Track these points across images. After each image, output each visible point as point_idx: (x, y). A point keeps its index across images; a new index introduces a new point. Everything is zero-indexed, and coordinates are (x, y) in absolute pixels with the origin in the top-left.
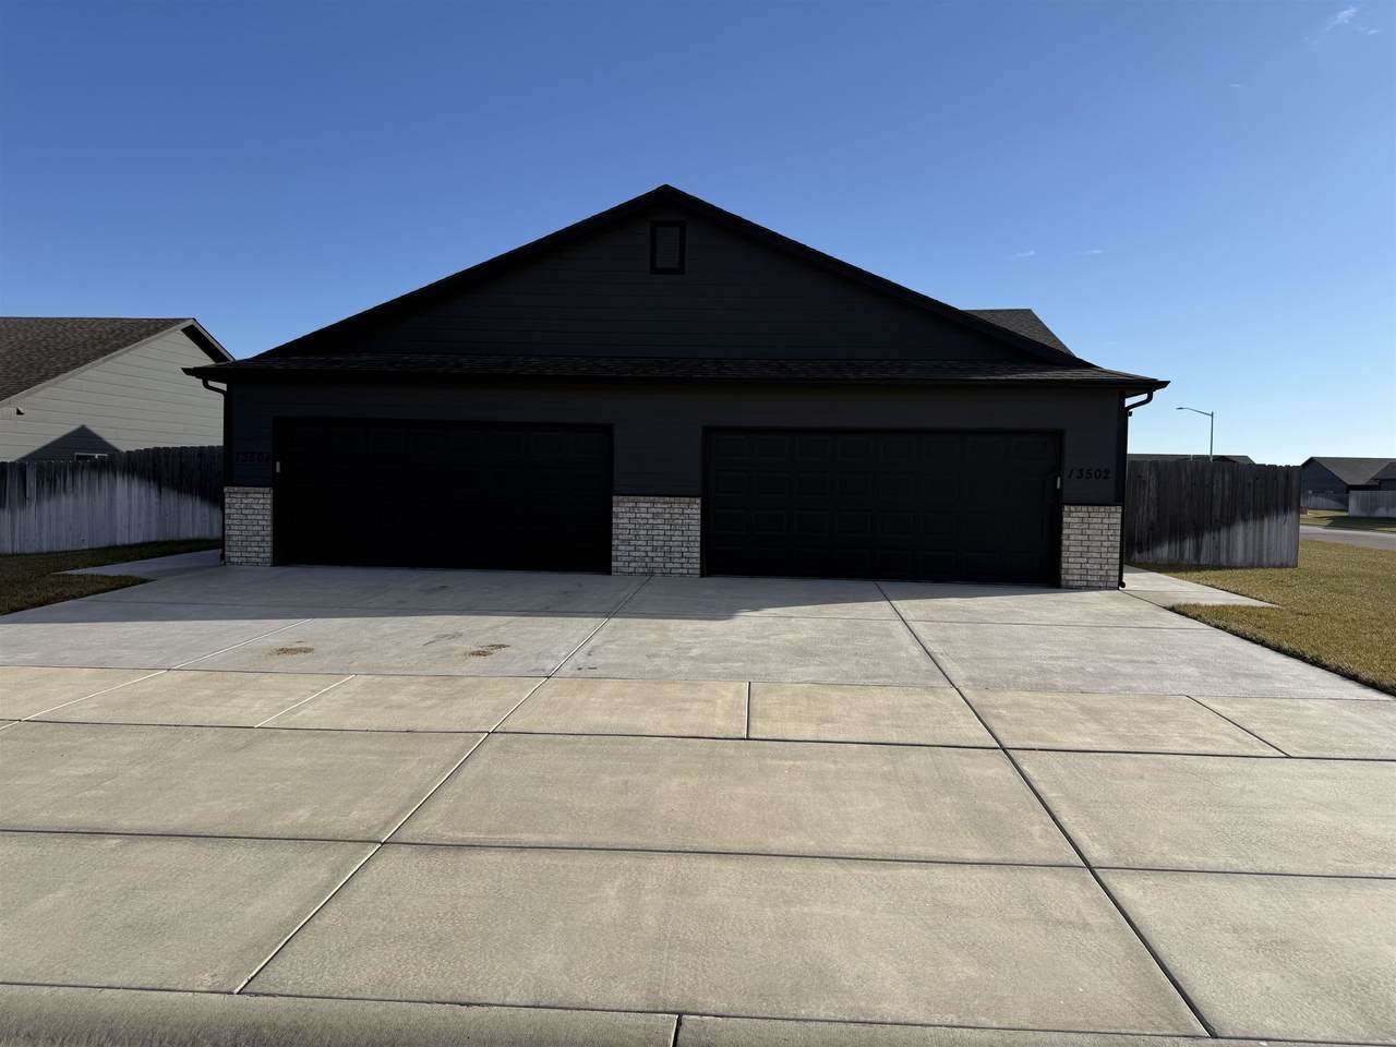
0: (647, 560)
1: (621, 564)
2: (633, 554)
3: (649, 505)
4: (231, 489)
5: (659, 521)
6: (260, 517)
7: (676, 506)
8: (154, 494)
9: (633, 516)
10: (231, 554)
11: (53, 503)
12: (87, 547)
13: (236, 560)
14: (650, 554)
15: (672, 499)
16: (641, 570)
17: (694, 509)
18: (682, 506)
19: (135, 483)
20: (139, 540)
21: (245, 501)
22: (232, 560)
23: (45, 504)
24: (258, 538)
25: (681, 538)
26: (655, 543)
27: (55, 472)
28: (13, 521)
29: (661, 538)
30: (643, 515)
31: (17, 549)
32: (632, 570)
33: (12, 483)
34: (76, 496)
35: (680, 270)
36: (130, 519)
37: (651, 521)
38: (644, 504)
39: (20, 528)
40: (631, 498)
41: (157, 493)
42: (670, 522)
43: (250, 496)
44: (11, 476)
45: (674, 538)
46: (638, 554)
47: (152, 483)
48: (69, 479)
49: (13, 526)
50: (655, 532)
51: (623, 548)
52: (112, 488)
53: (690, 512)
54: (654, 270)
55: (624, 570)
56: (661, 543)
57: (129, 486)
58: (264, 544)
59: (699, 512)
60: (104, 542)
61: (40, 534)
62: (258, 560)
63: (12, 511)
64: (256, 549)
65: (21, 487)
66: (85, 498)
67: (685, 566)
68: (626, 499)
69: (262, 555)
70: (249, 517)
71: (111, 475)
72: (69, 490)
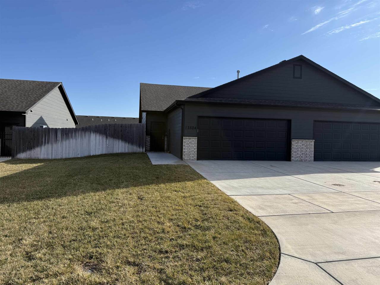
0: (301, 157)
1: (294, 158)
2: (297, 155)
3: (301, 142)
4: (185, 137)
5: (304, 146)
6: (194, 146)
7: (308, 142)
8: (105, 139)
9: (297, 145)
10: (185, 157)
11: (67, 141)
12: (80, 156)
13: (186, 159)
14: (301, 155)
15: (308, 140)
16: (299, 160)
17: (312, 143)
18: (310, 142)
19: (98, 135)
20: (99, 154)
21: (189, 141)
22: (185, 159)
23: (64, 142)
24: (193, 152)
25: (309, 151)
26: (303, 152)
27: (68, 132)
28: (52, 148)
29: (304, 151)
30: (300, 145)
31: (53, 157)
32: (297, 160)
33: (52, 136)
34: (76, 140)
35: (301, 78)
36: (96, 146)
37: (302, 146)
38: (300, 141)
39: (55, 150)
40: (297, 140)
41: (106, 138)
42: (306, 146)
43: (191, 139)
44: (52, 132)
45: (307, 151)
46: (298, 155)
47: (104, 135)
48: (73, 134)
49: (52, 150)
50: (303, 149)
51: (294, 154)
52: (90, 137)
53: (311, 144)
54: (294, 77)
55: (295, 160)
56: (304, 152)
57: (96, 136)
58: (195, 154)
59: (314, 143)
60: (86, 154)
61: (62, 152)
62: (193, 159)
63: (52, 144)
64: (193, 155)
65: (55, 137)
66: (79, 140)
67: (310, 158)
68: (296, 140)
69: (194, 157)
70: (190, 146)
71: (89, 133)
72: (73, 137)
